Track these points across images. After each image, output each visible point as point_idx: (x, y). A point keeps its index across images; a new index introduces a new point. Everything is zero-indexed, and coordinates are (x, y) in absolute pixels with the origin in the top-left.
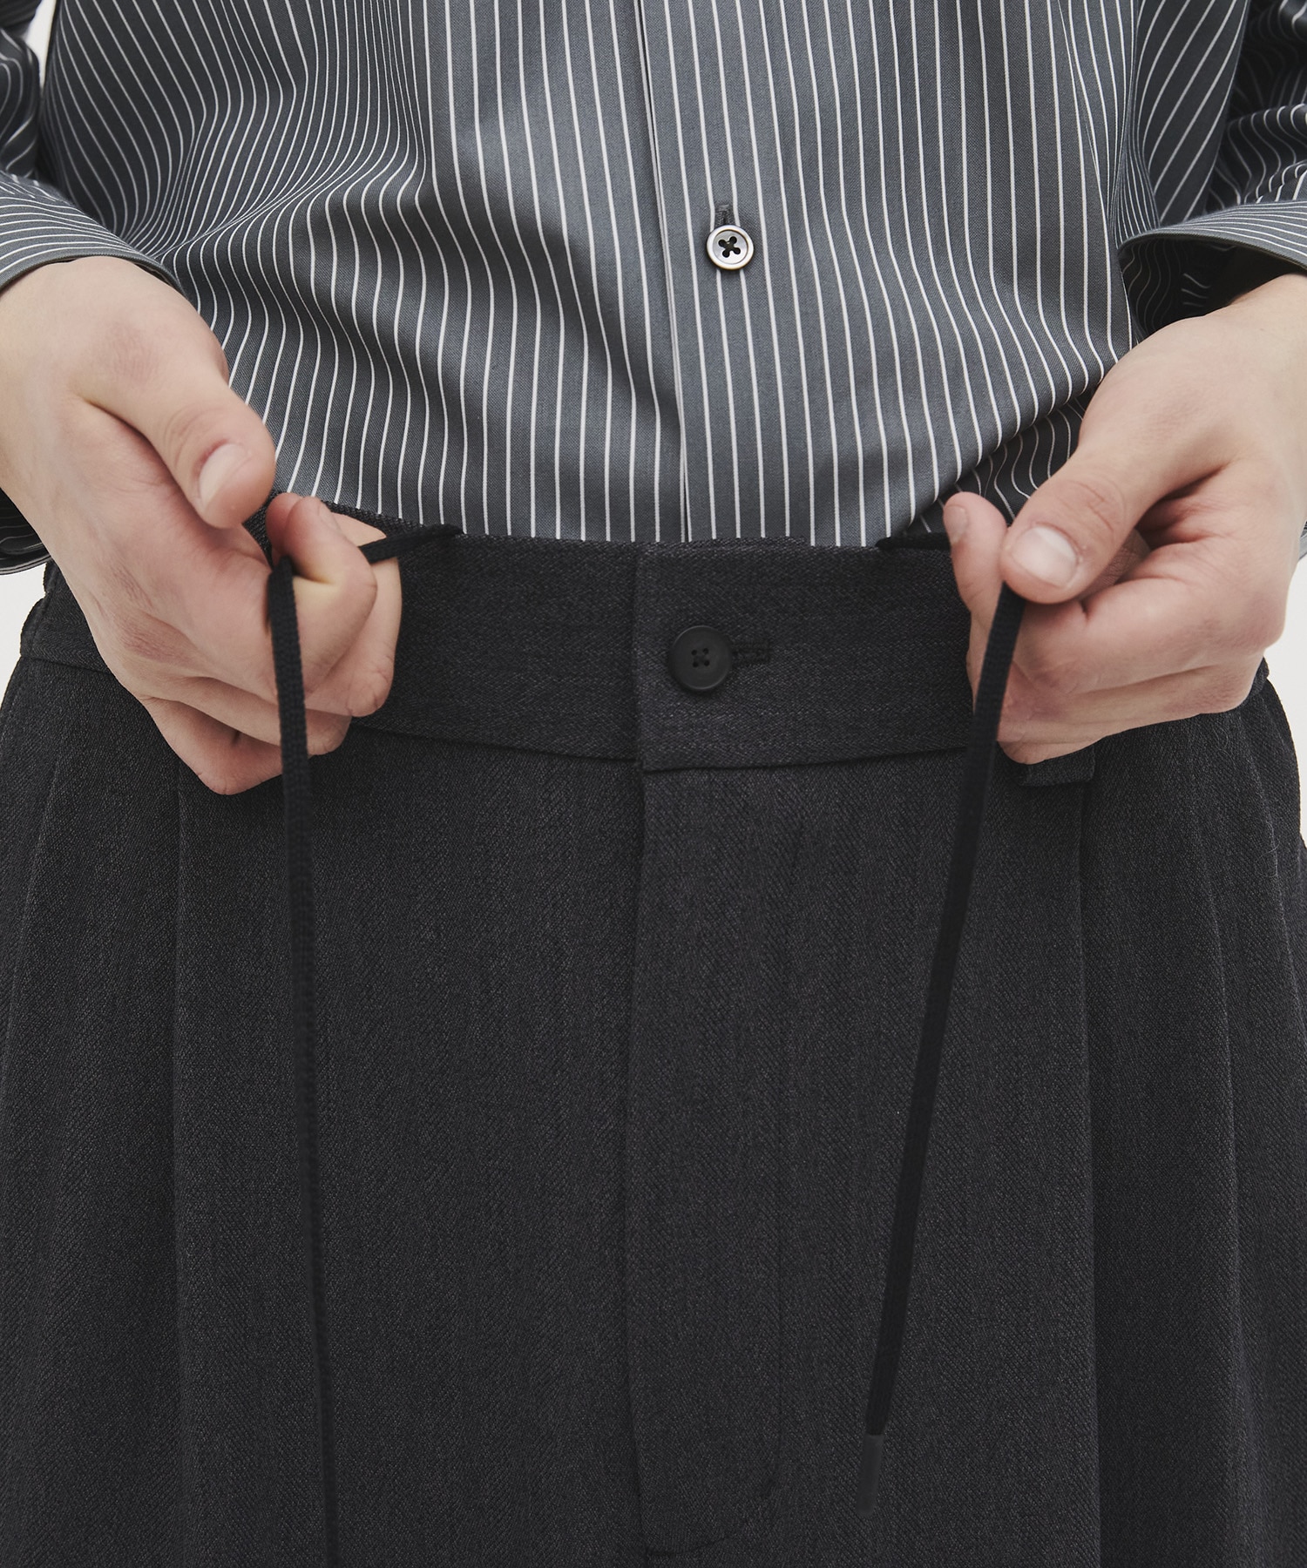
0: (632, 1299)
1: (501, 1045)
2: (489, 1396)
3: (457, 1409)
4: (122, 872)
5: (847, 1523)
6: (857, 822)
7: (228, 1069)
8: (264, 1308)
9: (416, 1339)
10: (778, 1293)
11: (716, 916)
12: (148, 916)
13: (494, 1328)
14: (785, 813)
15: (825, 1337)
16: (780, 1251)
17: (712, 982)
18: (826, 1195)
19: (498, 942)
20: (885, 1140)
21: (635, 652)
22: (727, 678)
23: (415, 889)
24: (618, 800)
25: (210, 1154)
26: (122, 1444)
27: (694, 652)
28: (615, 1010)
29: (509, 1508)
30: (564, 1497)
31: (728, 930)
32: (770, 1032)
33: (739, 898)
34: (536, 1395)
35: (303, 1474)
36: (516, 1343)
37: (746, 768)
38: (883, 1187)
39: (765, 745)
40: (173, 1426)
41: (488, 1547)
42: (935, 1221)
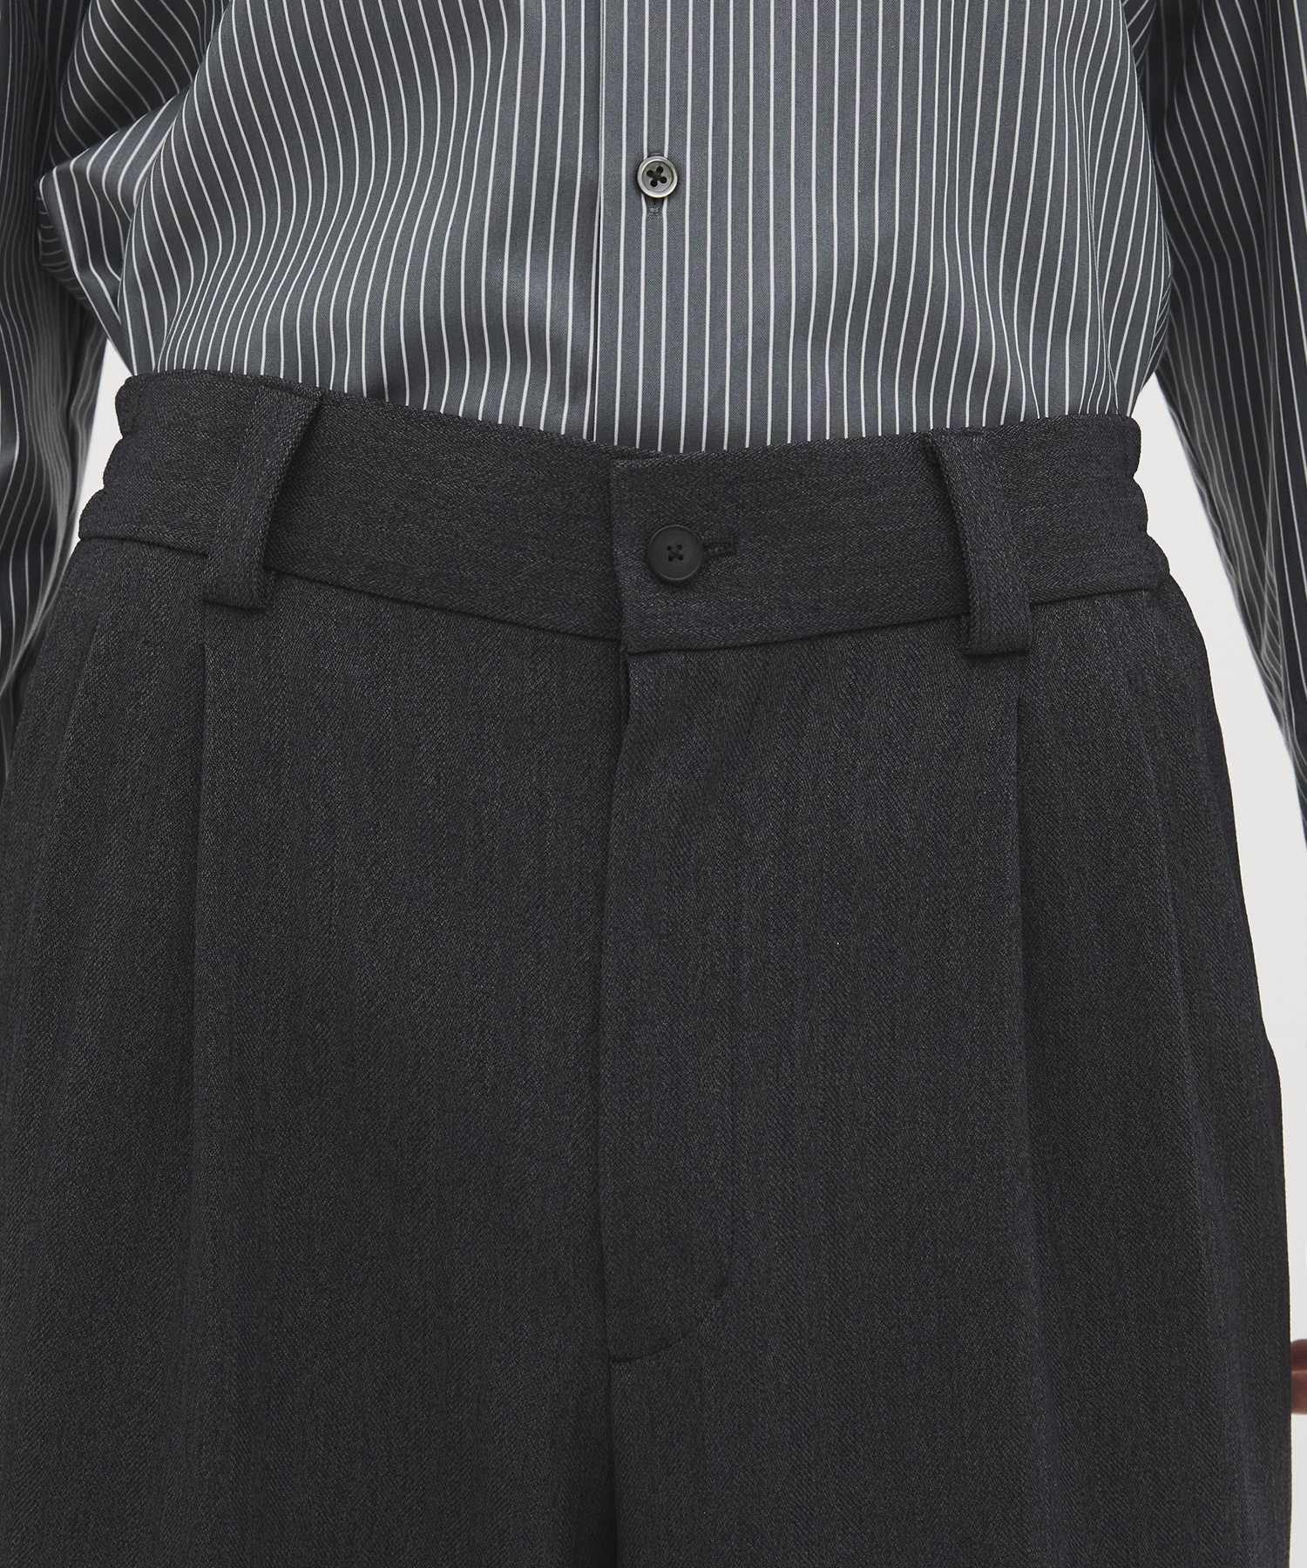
0: (604, 1110)
1: (491, 882)
2: (462, 1204)
3: (432, 1215)
4: (151, 714)
5: (788, 1309)
6: (808, 692)
7: (246, 889)
8: (270, 1107)
9: (399, 1148)
10: (731, 1106)
11: (686, 776)
12: (174, 753)
13: (469, 1141)
14: (747, 688)
15: (771, 1142)
16: (733, 1068)
17: (679, 832)
18: (773, 1016)
19: (491, 791)
20: (827, 965)
21: (616, 552)
22: (700, 571)
23: (418, 740)
24: (596, 674)
25: (229, 963)
26: (125, 1230)
27: (669, 548)
28: (592, 857)
29: (478, 1305)
30: (538, 1290)
31: (696, 787)
32: (725, 875)
33: (707, 761)
34: (510, 1200)
35: (297, 1262)
36: (490, 1154)
37: (718, 649)
38: (824, 1007)
39: (734, 628)
40: (172, 1215)
41: (455, 1342)
42: (868, 1036)
